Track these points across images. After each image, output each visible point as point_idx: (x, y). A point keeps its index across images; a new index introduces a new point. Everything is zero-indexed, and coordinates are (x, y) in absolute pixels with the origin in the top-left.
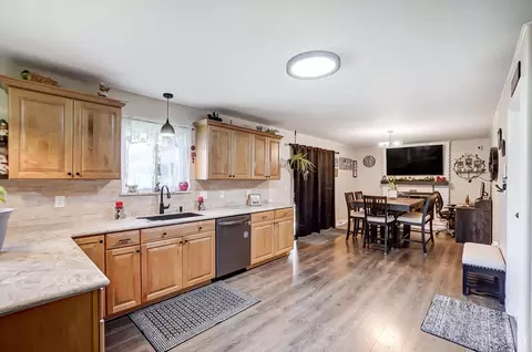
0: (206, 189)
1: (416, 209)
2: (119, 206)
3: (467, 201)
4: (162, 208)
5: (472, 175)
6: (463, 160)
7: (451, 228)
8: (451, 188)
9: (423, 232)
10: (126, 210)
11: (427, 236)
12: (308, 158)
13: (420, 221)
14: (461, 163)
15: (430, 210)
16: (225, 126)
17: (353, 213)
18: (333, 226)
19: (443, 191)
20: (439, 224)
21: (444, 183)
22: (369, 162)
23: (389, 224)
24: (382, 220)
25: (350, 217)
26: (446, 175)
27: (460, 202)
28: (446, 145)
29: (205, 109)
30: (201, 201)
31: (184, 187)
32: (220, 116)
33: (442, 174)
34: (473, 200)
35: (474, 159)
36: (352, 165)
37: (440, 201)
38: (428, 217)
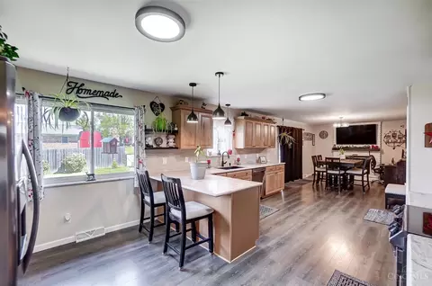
0: (239, 154)
1: (358, 166)
2: (209, 162)
3: (393, 162)
4: (223, 163)
5: (396, 144)
6: (390, 134)
7: (381, 179)
8: (382, 153)
9: (363, 181)
10: (211, 164)
11: (365, 183)
12: (291, 135)
13: (361, 173)
14: (389, 136)
15: (367, 167)
16: (251, 119)
17: (317, 169)
18: (301, 177)
19: (376, 155)
20: (373, 177)
21: (377, 149)
22: (323, 135)
23: (341, 175)
24: (337, 172)
25: (315, 171)
26: (378, 145)
27: (387, 162)
28: (379, 124)
29: (241, 110)
30: (238, 160)
31: (230, 152)
32: (247, 113)
33: (375, 143)
34: (396, 161)
35: (398, 134)
36: (312, 137)
37: (374, 162)
38: (366, 171)
